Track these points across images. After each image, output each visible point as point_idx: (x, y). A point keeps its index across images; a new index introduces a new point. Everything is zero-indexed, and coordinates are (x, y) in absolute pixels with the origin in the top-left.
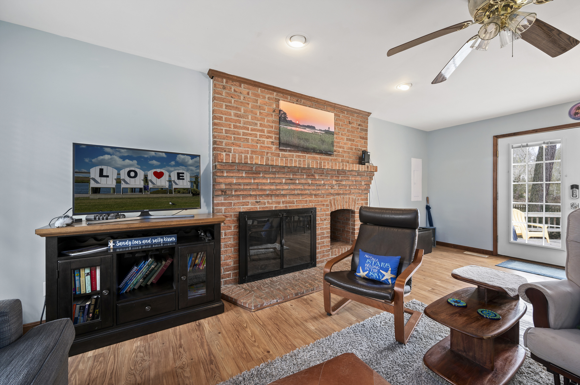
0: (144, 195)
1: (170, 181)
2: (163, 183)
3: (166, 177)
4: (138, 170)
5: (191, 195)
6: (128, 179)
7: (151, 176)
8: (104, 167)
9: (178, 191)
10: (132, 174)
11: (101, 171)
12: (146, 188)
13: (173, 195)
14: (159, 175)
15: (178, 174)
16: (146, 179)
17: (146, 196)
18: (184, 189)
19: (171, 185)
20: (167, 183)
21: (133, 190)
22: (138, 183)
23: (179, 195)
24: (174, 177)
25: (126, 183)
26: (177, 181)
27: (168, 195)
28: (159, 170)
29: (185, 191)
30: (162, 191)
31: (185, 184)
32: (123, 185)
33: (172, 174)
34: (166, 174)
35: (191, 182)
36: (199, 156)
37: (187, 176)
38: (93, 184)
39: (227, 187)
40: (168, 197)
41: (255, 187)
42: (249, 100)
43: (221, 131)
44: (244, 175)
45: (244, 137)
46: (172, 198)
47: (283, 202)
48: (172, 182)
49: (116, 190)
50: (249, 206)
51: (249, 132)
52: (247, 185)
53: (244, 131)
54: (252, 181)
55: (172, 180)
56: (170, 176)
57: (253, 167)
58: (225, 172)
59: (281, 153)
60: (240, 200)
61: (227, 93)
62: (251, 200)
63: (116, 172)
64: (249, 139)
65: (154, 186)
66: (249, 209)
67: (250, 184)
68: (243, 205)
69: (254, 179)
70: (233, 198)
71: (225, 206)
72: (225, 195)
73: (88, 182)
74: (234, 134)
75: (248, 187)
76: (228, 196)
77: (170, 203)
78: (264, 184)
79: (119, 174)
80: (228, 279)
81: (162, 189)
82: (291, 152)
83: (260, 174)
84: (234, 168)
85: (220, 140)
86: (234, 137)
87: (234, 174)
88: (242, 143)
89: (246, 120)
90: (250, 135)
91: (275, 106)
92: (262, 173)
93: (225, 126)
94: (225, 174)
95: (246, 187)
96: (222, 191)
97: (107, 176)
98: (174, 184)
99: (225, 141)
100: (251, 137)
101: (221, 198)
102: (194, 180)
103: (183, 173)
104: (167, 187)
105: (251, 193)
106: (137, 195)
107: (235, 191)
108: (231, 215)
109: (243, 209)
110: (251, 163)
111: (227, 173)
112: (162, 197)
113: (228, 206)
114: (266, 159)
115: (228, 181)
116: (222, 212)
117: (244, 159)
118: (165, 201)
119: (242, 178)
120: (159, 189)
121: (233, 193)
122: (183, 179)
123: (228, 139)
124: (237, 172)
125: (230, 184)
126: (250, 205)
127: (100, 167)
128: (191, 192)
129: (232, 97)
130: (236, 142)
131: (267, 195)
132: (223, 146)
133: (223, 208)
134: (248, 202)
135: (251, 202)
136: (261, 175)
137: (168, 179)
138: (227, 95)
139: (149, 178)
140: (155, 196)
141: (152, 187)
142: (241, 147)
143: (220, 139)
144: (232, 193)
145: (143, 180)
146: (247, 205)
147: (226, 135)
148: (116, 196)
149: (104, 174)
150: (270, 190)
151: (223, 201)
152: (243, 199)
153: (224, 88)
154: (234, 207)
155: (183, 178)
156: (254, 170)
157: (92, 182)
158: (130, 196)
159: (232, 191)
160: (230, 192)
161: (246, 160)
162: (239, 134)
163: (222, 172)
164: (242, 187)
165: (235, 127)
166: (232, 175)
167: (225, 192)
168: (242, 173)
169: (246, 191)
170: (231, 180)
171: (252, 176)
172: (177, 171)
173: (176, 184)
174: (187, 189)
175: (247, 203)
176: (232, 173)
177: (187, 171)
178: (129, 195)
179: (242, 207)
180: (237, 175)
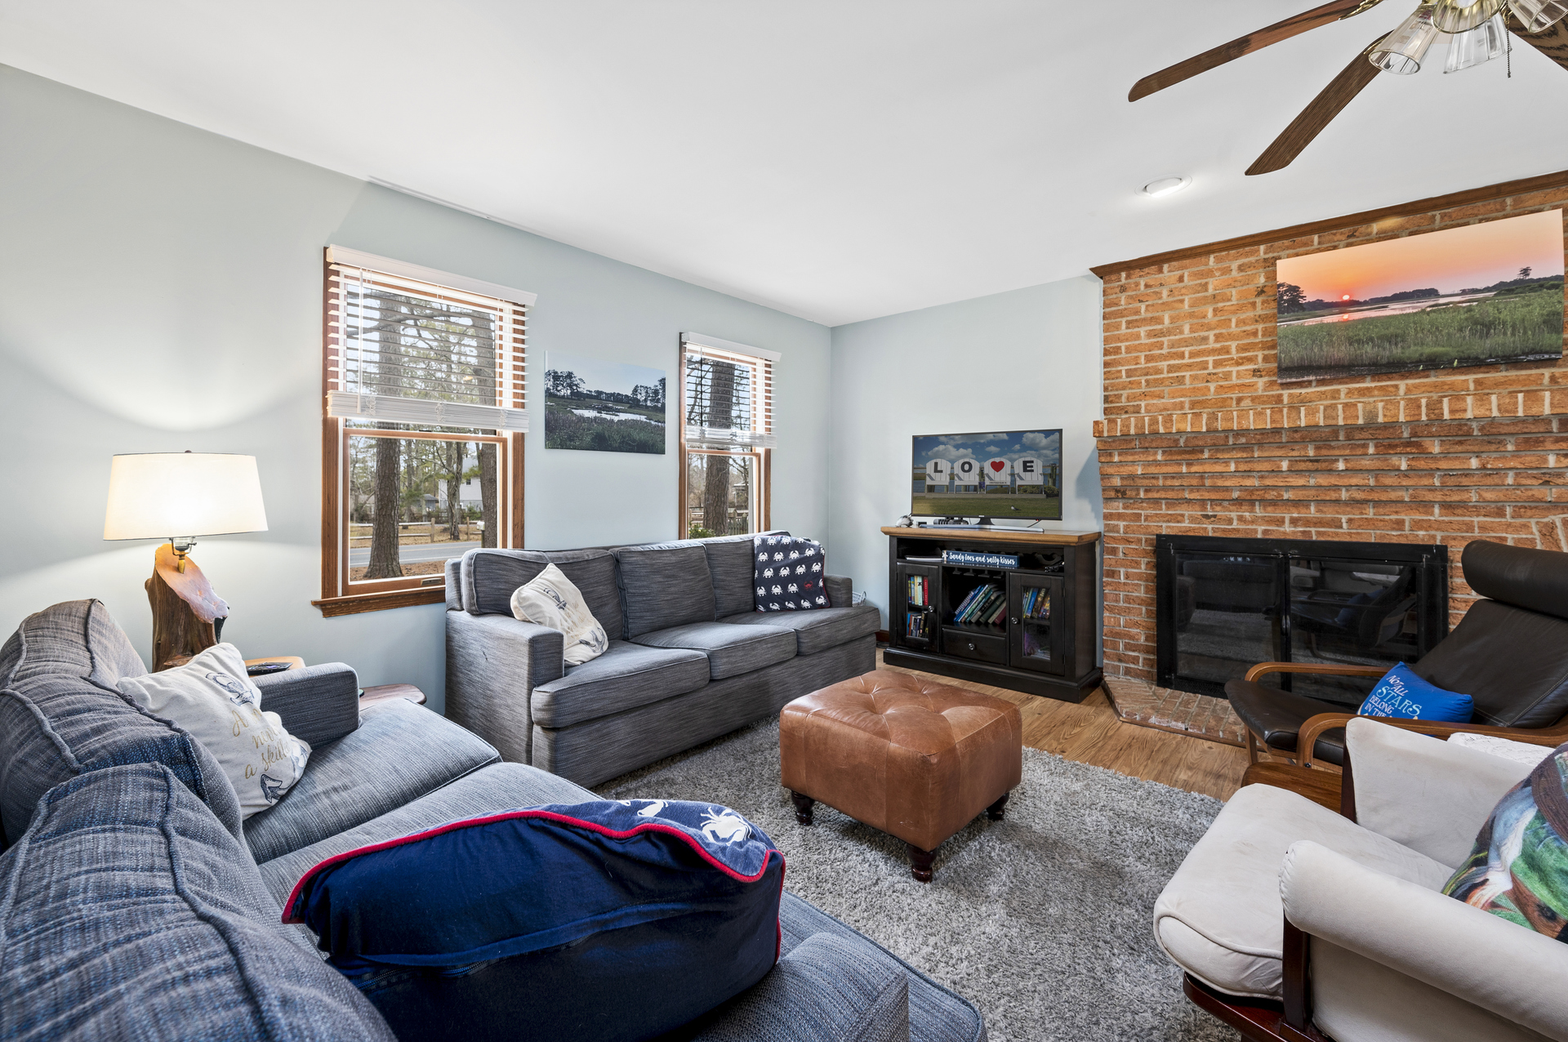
0: (979, 495)
1: (1012, 475)
2: (1002, 477)
3: (1007, 469)
4: (973, 462)
5: (1043, 496)
6: (961, 474)
7: (988, 469)
8: (938, 460)
9: (1024, 489)
10: (967, 467)
11: (936, 464)
12: (982, 485)
13: (1017, 496)
14: (997, 467)
15: (1025, 463)
16: (982, 474)
17: (981, 496)
18: (1033, 486)
19: (1013, 481)
20: (1009, 478)
21: (967, 488)
22: (972, 479)
23: (1025, 496)
24: (1019, 468)
25: (960, 479)
26: (1022, 474)
27: (1010, 496)
28: (997, 460)
29: (1035, 489)
30: (1002, 489)
31: (1035, 478)
32: (957, 482)
33: (1016, 464)
34: (1008, 464)
35: (1044, 475)
36: (1060, 431)
37: (1038, 466)
38: (929, 482)
39: (1125, 483)
40: (1010, 499)
41: (1195, 482)
42: (1183, 291)
43: (1118, 375)
44: (1159, 457)
45: (1171, 375)
46: (1015, 500)
47: (1294, 522)
48: (1016, 476)
49: (949, 488)
50: (1183, 525)
51: (1186, 361)
52: (1173, 478)
53: (1172, 362)
54: (1184, 469)
55: (1016, 473)
56: (1012, 467)
57: (1178, 440)
58: (1116, 453)
59: (1286, 393)
60: (1161, 510)
61: (1131, 297)
62: (1187, 511)
63: (949, 465)
64: (1184, 376)
65: (992, 483)
66: (1183, 529)
67: (1180, 475)
68: (1168, 521)
69: (1189, 465)
70: (1145, 505)
71: (1124, 520)
72: (1123, 498)
73: (925, 479)
74: (1147, 374)
75: (1176, 483)
76: (1132, 501)
77: (1012, 508)
78: (1221, 475)
79: (952, 468)
80: (1132, 666)
81: (1002, 486)
82: (1326, 385)
83: (1202, 452)
84: (1133, 445)
85: (1116, 393)
86: (1147, 381)
87: (1137, 457)
88: (1167, 390)
89: (1177, 337)
90: (1187, 368)
91: (1262, 280)
92: (1210, 450)
93: (1128, 362)
94: (1116, 459)
95: (1169, 482)
96: (1117, 491)
97: (941, 471)
98: (1018, 479)
99: (1125, 393)
100: (1191, 370)
101: (1116, 504)
102: (1050, 472)
103: (1032, 462)
104: (1009, 483)
105: (1187, 496)
106: (971, 495)
107: (1146, 491)
108: (1139, 540)
109: (1167, 529)
110: (1167, 431)
111: (1119, 455)
112: (1001, 499)
113: (1131, 520)
114: (1208, 419)
115: (1126, 470)
116: (1118, 532)
117: (1150, 425)
118: (1006, 504)
119: (1156, 463)
120: (998, 487)
121: (1142, 495)
122: (1032, 471)
123: (1133, 386)
124: (1143, 453)
125: (1132, 477)
126: (1187, 521)
127: (935, 461)
128: (1047, 491)
129: (1140, 301)
130: (1152, 389)
131: (1238, 502)
132: (1124, 402)
133: (1122, 524)
134: (1183, 515)
135: (1191, 516)
136: (1206, 455)
137: (1010, 473)
138: (1130, 301)
139: (985, 472)
140: (993, 496)
141: (989, 484)
142: (1163, 398)
143: (1117, 390)
144: (1138, 494)
145: (979, 475)
146: (1178, 522)
147: (1129, 379)
148: (949, 495)
149: (939, 469)
150: (1242, 488)
151: (1121, 511)
152: (1168, 509)
153: (1123, 289)
154: (1146, 523)
155: (1032, 469)
156: (1182, 444)
157: (928, 478)
158: (963, 497)
159: (1138, 490)
160: (1134, 493)
161: (1155, 427)
162: (1158, 371)
163: (1111, 455)
164: (1161, 483)
165: (1149, 359)
166: (1130, 458)
167: (1124, 493)
168: (1156, 453)
169: (1173, 490)
170: (1130, 468)
171: (1179, 458)
172: (1023, 459)
173: (1021, 479)
174: (1038, 486)
175: (1180, 518)
176: (1132, 455)
177: (1039, 457)
178: (963, 495)
179: (1164, 525)
180: (1143, 458)
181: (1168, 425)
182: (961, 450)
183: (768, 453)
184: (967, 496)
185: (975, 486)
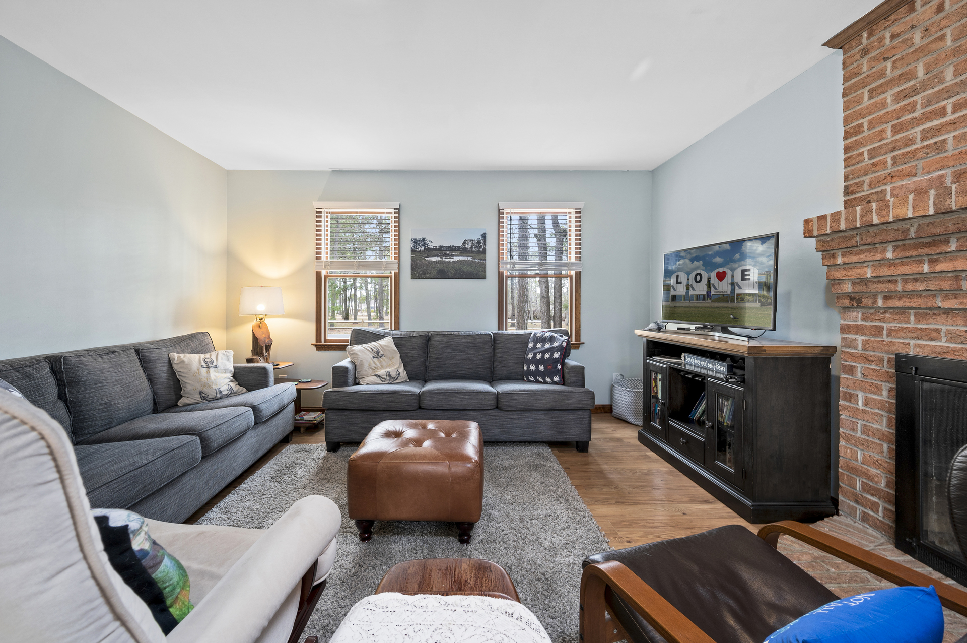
0: (706, 303)
1: (732, 284)
2: (725, 287)
3: (728, 278)
4: (703, 272)
5: (758, 304)
6: (694, 284)
7: (714, 280)
8: (679, 273)
9: (742, 298)
10: (698, 278)
11: (678, 276)
12: (709, 295)
13: (735, 304)
14: (721, 276)
15: (743, 271)
16: (709, 284)
17: (707, 305)
18: (750, 295)
19: (733, 290)
20: (730, 287)
21: (698, 297)
22: (701, 289)
23: (742, 305)
24: (738, 277)
25: (693, 289)
26: (740, 282)
27: (730, 304)
28: (721, 270)
29: (751, 298)
30: (723, 298)
31: (751, 286)
32: (691, 292)
33: (735, 273)
34: (729, 274)
35: (759, 282)
36: (777, 235)
37: (755, 274)
38: (673, 292)
39: (857, 288)
40: (729, 307)
41: (946, 285)
42: (943, 23)
43: (860, 158)
44: (889, 255)
45: (926, 143)
46: (734, 308)
48: (735, 284)
49: (686, 297)
50: (939, 344)
51: (949, 118)
52: (916, 280)
53: (929, 125)
54: (926, 268)
55: (735, 282)
56: (733, 276)
57: (908, 230)
58: (840, 254)
60: (909, 322)
61: (875, 59)
62: (944, 326)
63: (686, 276)
64: (944, 140)
65: (716, 292)
66: (938, 350)
67: (925, 277)
68: (918, 338)
69: (933, 261)
70: (888, 316)
71: (863, 334)
72: (858, 307)
73: (671, 290)
74: (893, 150)
75: (920, 287)
76: (872, 311)
77: (731, 317)
79: (688, 279)
80: (871, 513)
81: (724, 295)
83: (947, 242)
84: (853, 242)
85: (857, 181)
86: (894, 158)
87: (862, 257)
88: (921, 163)
89: (936, 89)
90: (950, 128)
92: (958, 239)
93: (871, 139)
94: (839, 260)
95: (910, 287)
96: (852, 299)
97: (681, 283)
98: (737, 288)
99: (867, 179)
100: (955, 130)
101: (854, 314)
102: (764, 279)
103: (749, 270)
104: (729, 293)
105: (940, 304)
106: (701, 304)
107: (886, 298)
108: (881, 360)
109: (914, 348)
110: (883, 220)
111: (843, 256)
112: (723, 307)
113: (871, 335)
114: (937, 196)
115: (855, 273)
116: (856, 348)
118: (725, 312)
119: (891, 263)
120: (721, 296)
121: (880, 303)
122: (749, 279)
123: (877, 169)
124: (869, 251)
125: (864, 281)
126: (944, 339)
127: (676, 274)
128: (759, 300)
129: (885, 59)
130: (900, 168)
132: (866, 191)
133: (860, 338)
134: (938, 331)
135: (949, 332)
136: (953, 247)
137: (730, 281)
138: (873, 64)
139: (712, 282)
140: (716, 305)
141: (714, 293)
142: (915, 175)
143: (858, 177)
144: (875, 302)
145: (706, 285)
146: (932, 339)
147: (872, 161)
148: (685, 304)
149: (679, 281)
151: (860, 323)
152: (918, 321)
153: (865, 52)
154: (889, 339)
155: (749, 277)
156: (913, 235)
157: (673, 289)
158: (695, 305)
159: (875, 297)
160: (870, 301)
161: (867, 218)
162: (910, 142)
163: (834, 256)
164: (899, 287)
165: (896, 130)
166: (854, 259)
167: (859, 301)
168: (884, 251)
169: (920, 296)
170: (859, 271)
171: (915, 253)
172: (741, 268)
173: (740, 287)
174: (754, 295)
175: (934, 334)
176: (857, 254)
177: (755, 265)
178: (695, 303)
179: (912, 342)
180: (868, 257)
181: (884, 213)
182: (695, 262)
183: (578, 275)
184: (698, 305)
185: (704, 295)
